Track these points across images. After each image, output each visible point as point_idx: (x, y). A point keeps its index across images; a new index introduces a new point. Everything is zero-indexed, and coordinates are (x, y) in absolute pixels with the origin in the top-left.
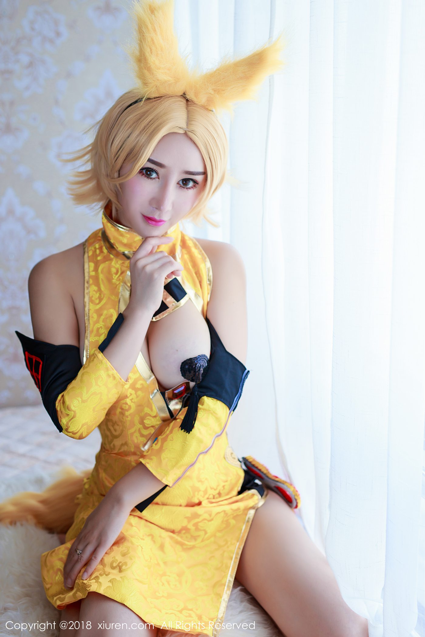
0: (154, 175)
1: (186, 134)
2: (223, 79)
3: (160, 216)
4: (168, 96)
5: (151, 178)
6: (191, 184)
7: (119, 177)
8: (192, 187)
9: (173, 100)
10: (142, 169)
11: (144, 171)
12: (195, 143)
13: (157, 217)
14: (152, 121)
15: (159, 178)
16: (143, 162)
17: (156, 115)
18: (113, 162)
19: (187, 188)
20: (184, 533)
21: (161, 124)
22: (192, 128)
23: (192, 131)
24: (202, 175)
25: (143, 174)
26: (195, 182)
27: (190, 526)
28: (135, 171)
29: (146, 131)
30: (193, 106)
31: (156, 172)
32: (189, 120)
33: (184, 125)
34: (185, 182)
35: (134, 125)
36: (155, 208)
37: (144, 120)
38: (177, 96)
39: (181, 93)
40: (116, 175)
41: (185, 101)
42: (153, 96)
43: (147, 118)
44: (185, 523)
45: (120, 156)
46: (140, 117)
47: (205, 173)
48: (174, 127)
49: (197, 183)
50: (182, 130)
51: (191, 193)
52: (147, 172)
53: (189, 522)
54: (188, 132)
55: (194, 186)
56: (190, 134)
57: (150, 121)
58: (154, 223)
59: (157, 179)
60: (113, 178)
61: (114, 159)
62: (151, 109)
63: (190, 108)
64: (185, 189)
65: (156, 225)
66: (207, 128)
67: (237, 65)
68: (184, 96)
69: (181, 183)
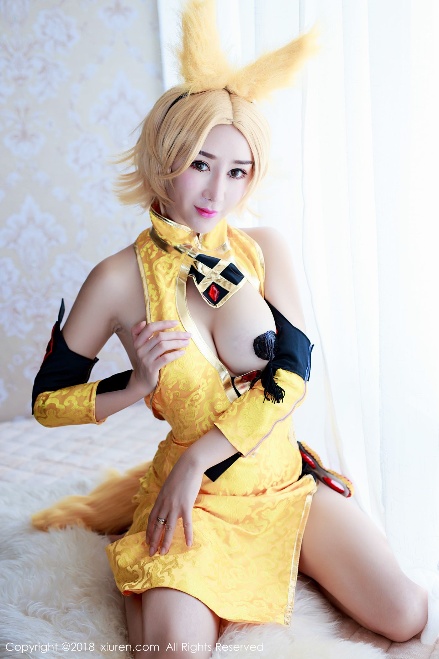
0: (205, 168)
1: (233, 125)
2: (265, 68)
3: (212, 207)
4: (213, 90)
5: (202, 171)
6: (240, 174)
7: (172, 172)
8: (241, 177)
9: (217, 92)
10: (193, 163)
11: (195, 164)
12: (242, 133)
13: (209, 208)
14: (200, 115)
15: (210, 170)
16: (194, 156)
17: (204, 108)
18: (167, 159)
19: (236, 178)
20: (248, 524)
21: (209, 117)
22: (238, 118)
23: (239, 122)
24: (250, 164)
25: (194, 167)
26: (244, 172)
27: (254, 515)
28: (187, 165)
29: (196, 125)
30: (237, 98)
31: (207, 165)
32: (235, 111)
33: (230, 116)
34: (234, 172)
35: (184, 121)
36: (207, 200)
37: (193, 115)
38: (220, 89)
39: (224, 87)
40: (169, 171)
41: (228, 94)
42: (196, 91)
43: (196, 113)
44: (249, 512)
45: (173, 153)
46: (189, 113)
47: (253, 163)
48: (222, 119)
49: (246, 174)
50: (229, 121)
51: (240, 182)
52: (197, 165)
53: (253, 510)
54: (235, 123)
55: (243, 176)
56: (237, 125)
57: (199, 115)
58: (206, 214)
59: (208, 171)
60: (166, 174)
61: (167, 156)
62: (197, 103)
63: (233, 100)
64: (235, 179)
65: (208, 217)
66: (252, 118)
67: (277, 54)
68: (226, 89)
69: (230, 173)
